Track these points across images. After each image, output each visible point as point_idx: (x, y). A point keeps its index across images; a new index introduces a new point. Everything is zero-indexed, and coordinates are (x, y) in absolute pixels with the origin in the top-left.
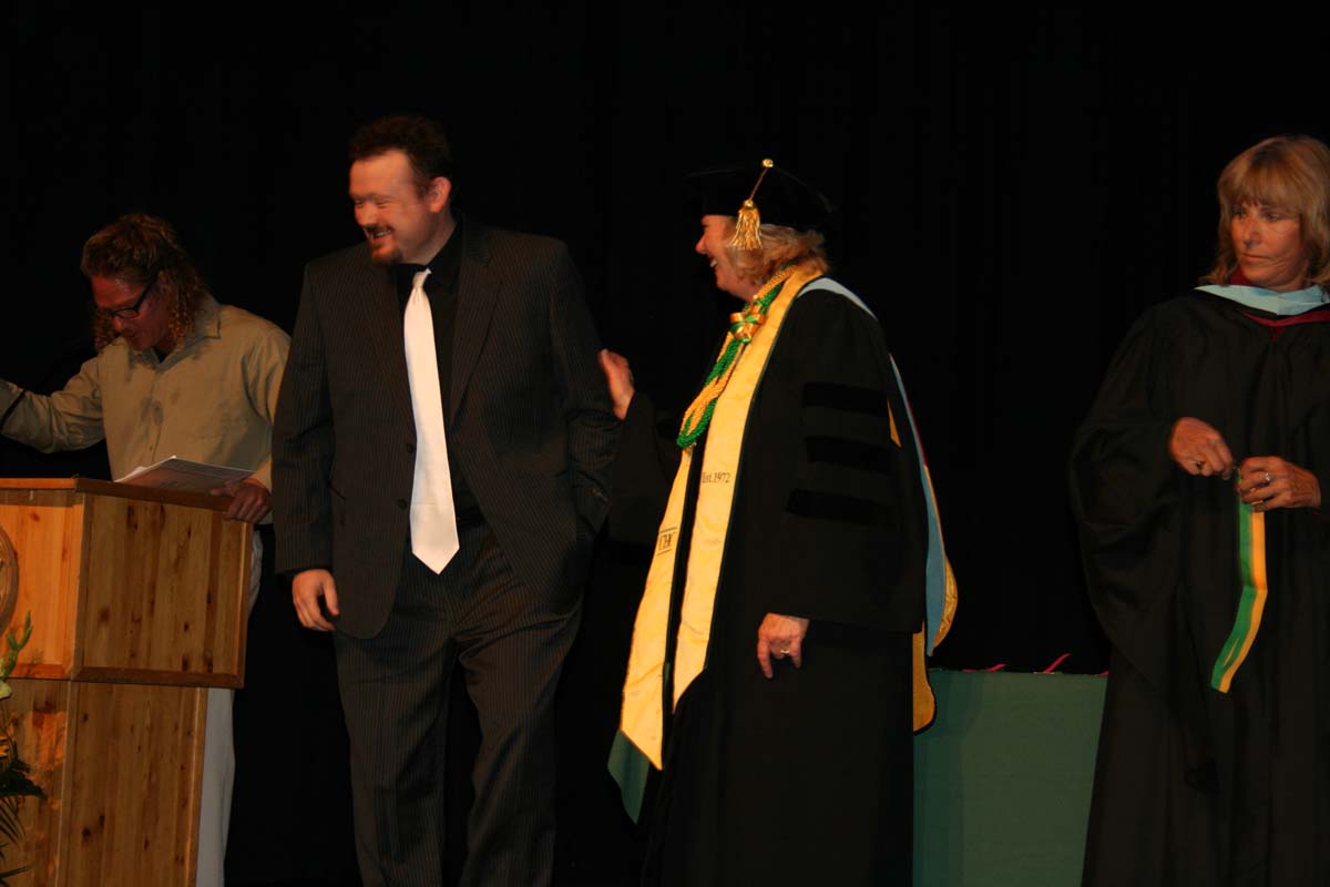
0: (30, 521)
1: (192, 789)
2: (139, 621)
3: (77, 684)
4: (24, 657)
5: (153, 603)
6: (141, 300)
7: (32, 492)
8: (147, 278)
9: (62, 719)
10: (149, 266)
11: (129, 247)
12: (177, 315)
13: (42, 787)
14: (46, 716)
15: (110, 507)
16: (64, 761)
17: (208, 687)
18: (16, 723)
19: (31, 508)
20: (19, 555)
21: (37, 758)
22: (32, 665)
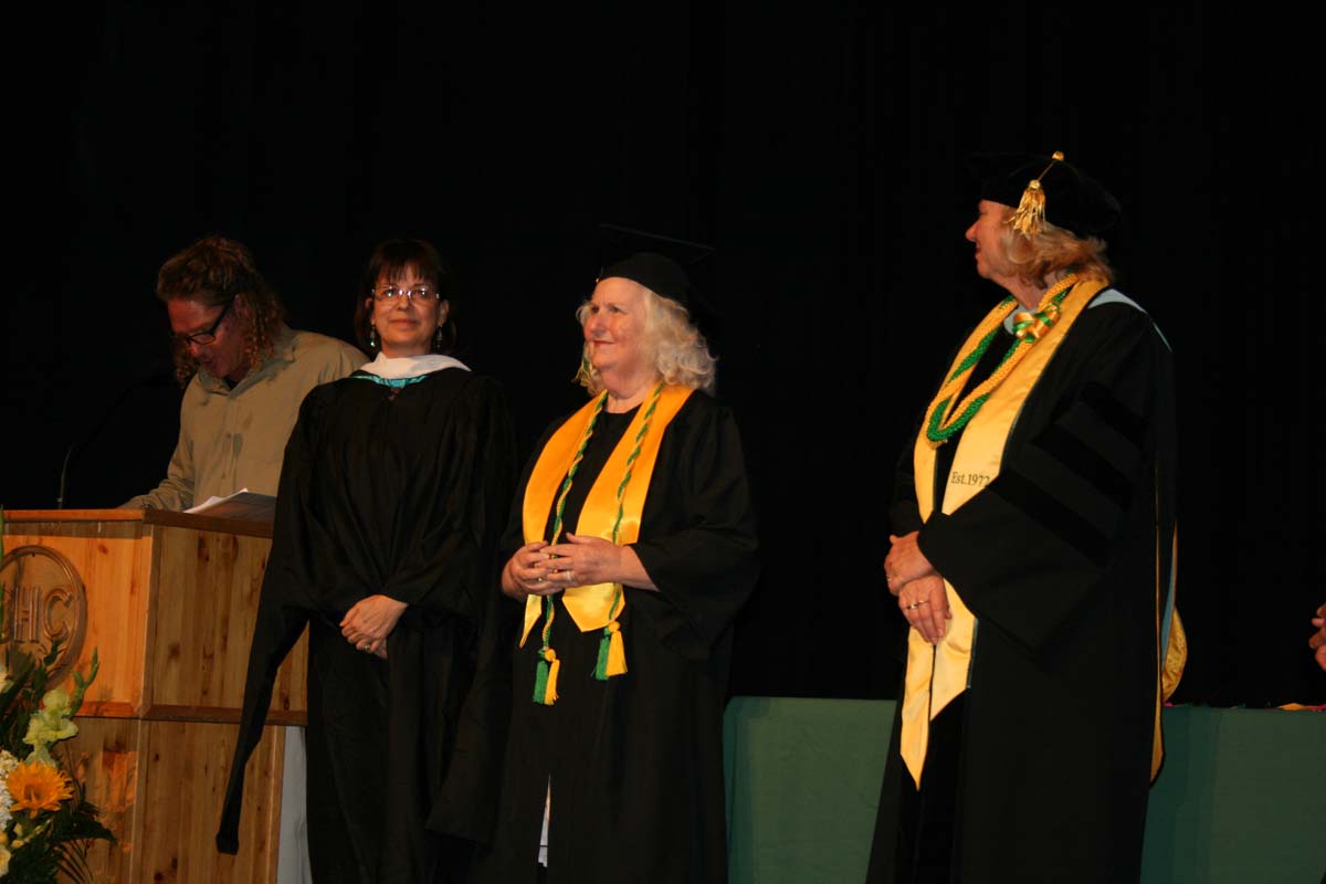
0: (98, 554)
1: (270, 830)
2: (212, 656)
3: (147, 722)
4: (92, 694)
5: (225, 638)
6: (217, 323)
7: (100, 524)
8: (223, 299)
9: (133, 760)
10: (225, 287)
11: (205, 268)
12: (255, 339)
13: (112, 830)
14: (117, 756)
15: (180, 539)
16: (135, 802)
17: (286, 724)
18: (86, 763)
19: (99, 540)
20: (87, 589)
21: (108, 799)
22: (101, 703)
